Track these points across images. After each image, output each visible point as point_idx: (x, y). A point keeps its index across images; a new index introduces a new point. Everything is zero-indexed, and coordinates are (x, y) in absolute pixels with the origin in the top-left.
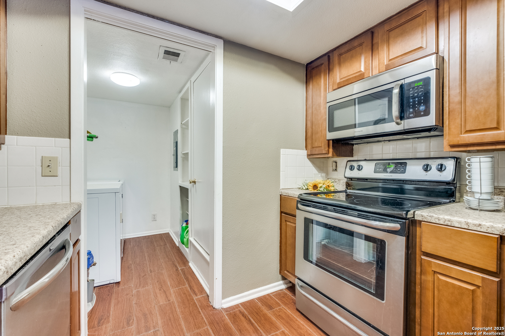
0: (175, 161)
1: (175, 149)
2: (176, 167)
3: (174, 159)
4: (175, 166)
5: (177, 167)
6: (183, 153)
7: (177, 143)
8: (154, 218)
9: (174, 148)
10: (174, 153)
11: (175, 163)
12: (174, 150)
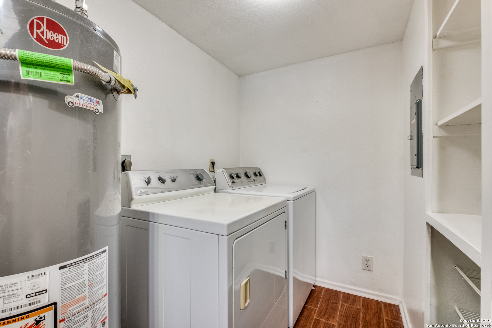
0: (415, 152)
1: (414, 121)
2: (418, 167)
3: (412, 148)
4: (415, 164)
5: (419, 165)
6: (440, 123)
7: (419, 105)
8: (367, 265)
9: (411, 120)
10: (411, 132)
11: (415, 158)
12: (411, 125)
